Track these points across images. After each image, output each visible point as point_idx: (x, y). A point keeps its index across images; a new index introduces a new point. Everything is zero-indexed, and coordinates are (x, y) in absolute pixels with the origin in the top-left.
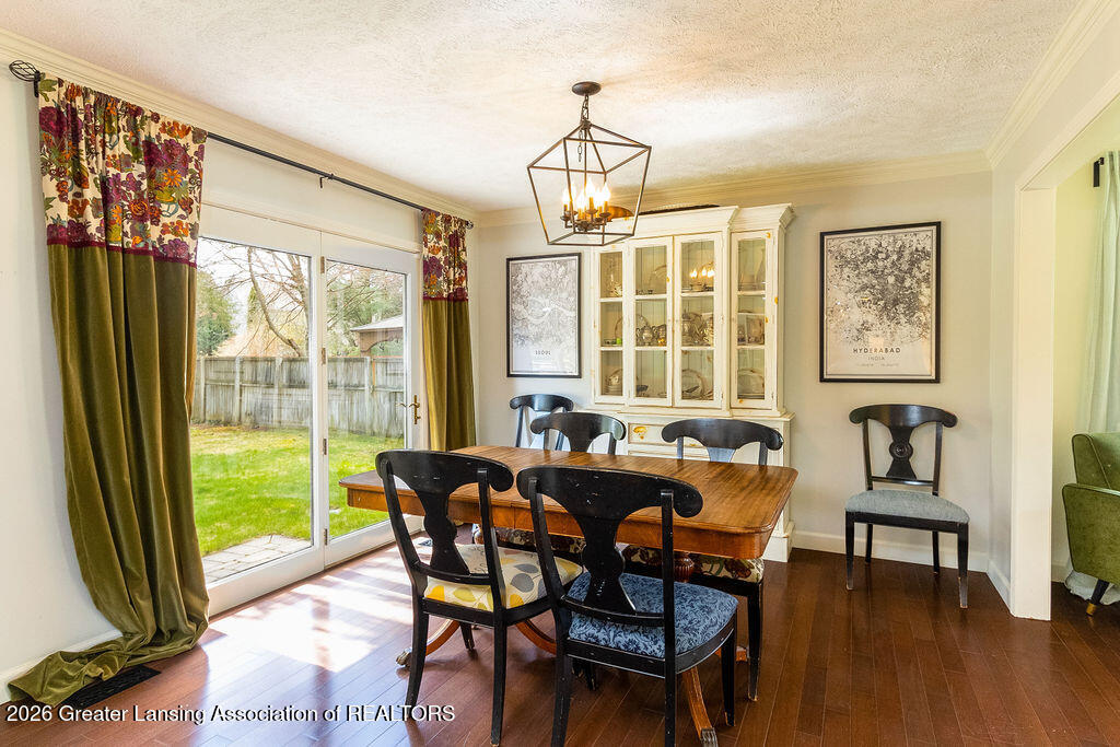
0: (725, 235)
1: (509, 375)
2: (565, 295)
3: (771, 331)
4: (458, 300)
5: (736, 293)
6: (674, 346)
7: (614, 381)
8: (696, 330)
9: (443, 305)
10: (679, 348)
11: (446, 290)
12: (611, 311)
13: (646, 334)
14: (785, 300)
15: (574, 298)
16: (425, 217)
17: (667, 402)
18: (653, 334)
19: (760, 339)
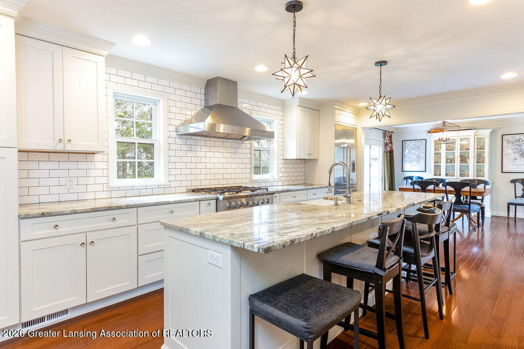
0: (473, 137)
1: (402, 171)
2: (421, 150)
3: (487, 160)
4: (391, 152)
5: (476, 150)
6: (457, 163)
7: (438, 172)
8: (464, 159)
9: (388, 153)
10: (459, 164)
11: (389, 149)
12: (438, 155)
13: (448, 161)
14: (491, 153)
15: (424, 151)
16: (385, 132)
17: (455, 177)
18: (451, 161)
19: (483, 162)
